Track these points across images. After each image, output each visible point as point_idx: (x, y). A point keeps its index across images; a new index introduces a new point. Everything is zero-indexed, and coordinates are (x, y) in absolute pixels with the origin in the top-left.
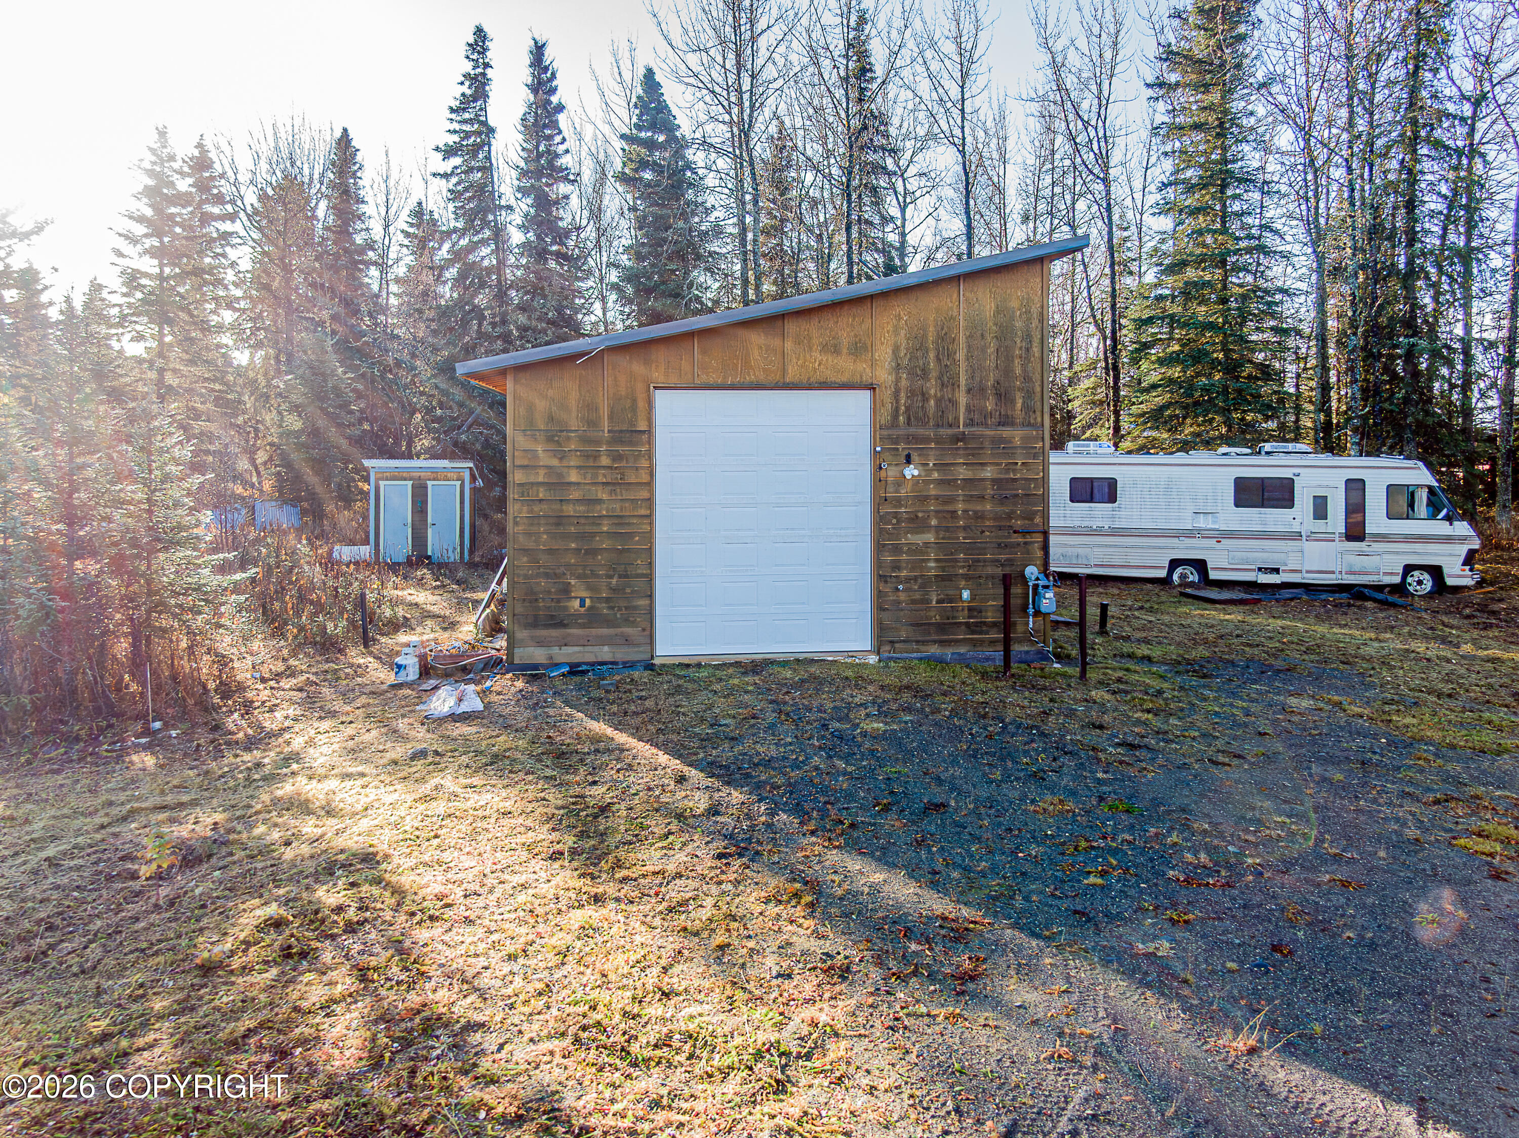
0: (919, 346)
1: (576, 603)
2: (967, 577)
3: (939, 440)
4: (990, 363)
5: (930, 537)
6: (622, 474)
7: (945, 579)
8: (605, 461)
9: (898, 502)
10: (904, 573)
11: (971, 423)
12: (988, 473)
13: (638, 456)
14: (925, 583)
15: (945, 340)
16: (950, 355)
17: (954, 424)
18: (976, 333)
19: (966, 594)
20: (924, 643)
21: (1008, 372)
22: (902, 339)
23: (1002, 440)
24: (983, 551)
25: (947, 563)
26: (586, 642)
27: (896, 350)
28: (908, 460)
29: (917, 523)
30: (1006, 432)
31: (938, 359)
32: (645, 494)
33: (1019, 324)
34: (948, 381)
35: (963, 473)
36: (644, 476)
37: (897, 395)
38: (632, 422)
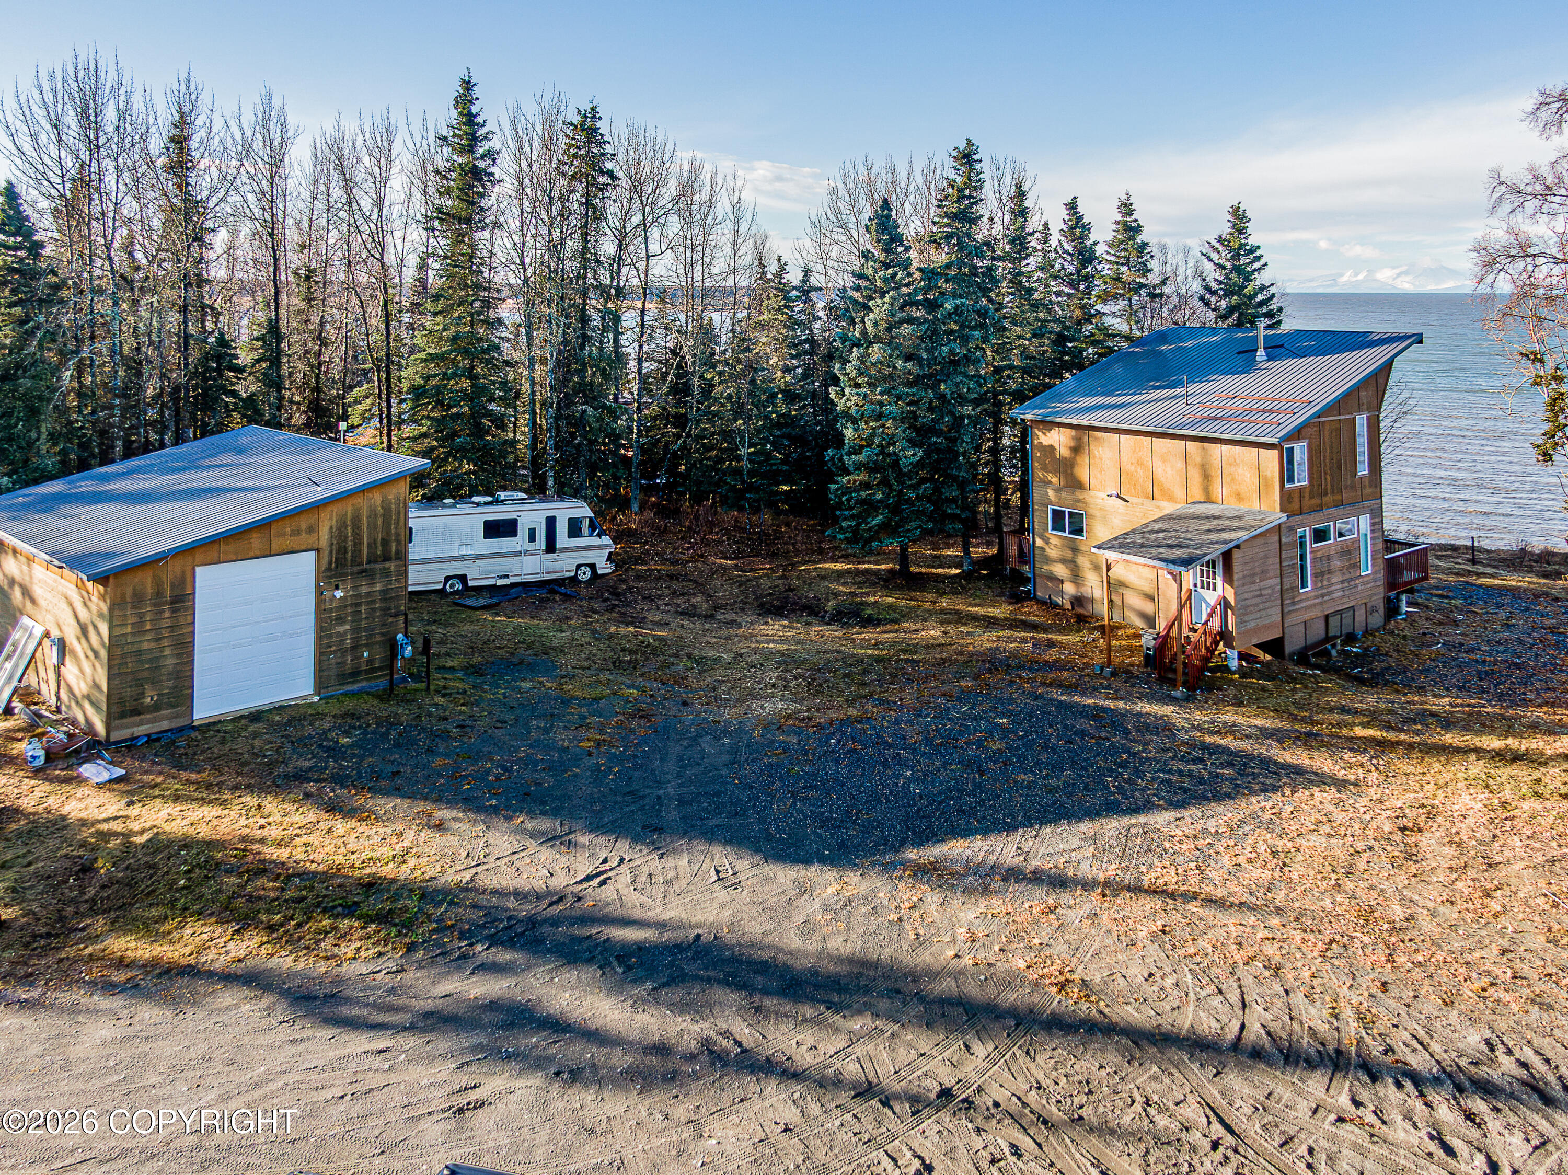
0: (342, 525)
1: (149, 700)
2: (366, 645)
3: (352, 574)
4: (379, 529)
5: (348, 627)
6: (177, 620)
7: (354, 648)
8: (167, 615)
9: (331, 610)
10: (333, 648)
11: (369, 562)
12: (378, 587)
13: (186, 609)
14: (344, 652)
15: (356, 520)
16: (359, 528)
17: (361, 564)
18: (373, 514)
19: (365, 654)
20: (343, 684)
21: (388, 533)
22: (334, 523)
23: (385, 569)
24: (373, 630)
25: (356, 639)
26: (154, 721)
27: (331, 528)
28: (337, 588)
29: (340, 620)
30: (387, 565)
31: (353, 530)
32: (190, 629)
33: (393, 506)
34: (358, 543)
35: (365, 590)
36: (189, 619)
37: (331, 552)
38: (184, 589)
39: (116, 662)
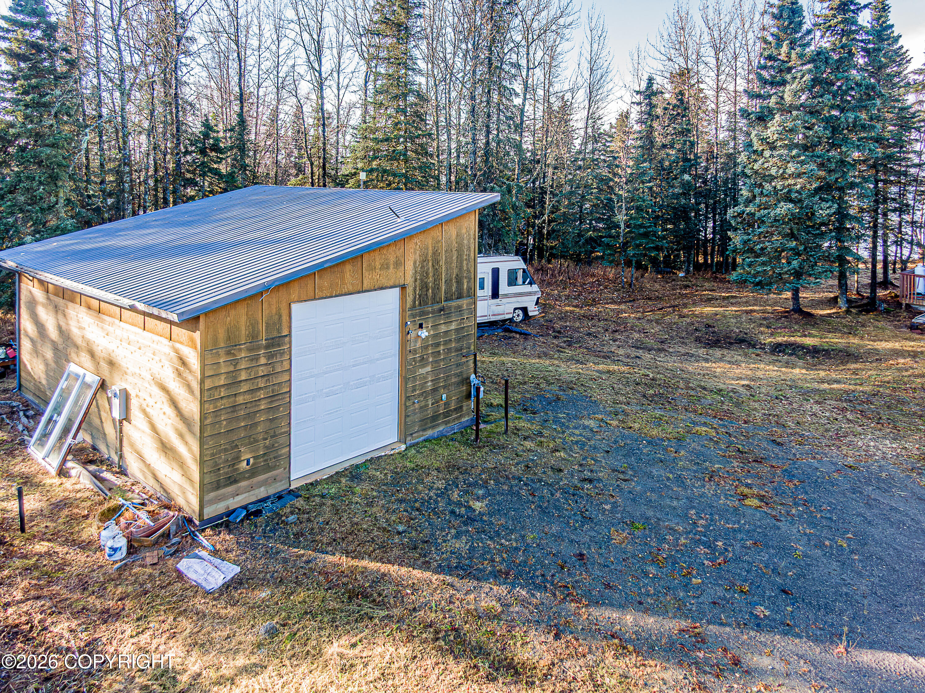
0: (424, 260)
1: (244, 464)
2: (444, 387)
3: (432, 313)
4: (454, 265)
5: (429, 368)
6: (273, 367)
7: (435, 390)
8: (263, 361)
9: (415, 352)
10: (418, 392)
11: (446, 300)
12: (453, 326)
13: (282, 354)
14: (426, 395)
15: (436, 255)
16: (438, 263)
17: (440, 302)
18: (449, 249)
19: (444, 396)
20: (426, 430)
21: (461, 268)
22: (418, 257)
23: (458, 307)
25: (436, 382)
26: (250, 489)
27: (415, 263)
28: (421, 327)
29: (423, 361)
30: (460, 302)
31: (433, 266)
34: (437, 279)
35: (443, 328)
36: (286, 366)
37: (415, 290)
38: (279, 330)
39: (208, 421)
